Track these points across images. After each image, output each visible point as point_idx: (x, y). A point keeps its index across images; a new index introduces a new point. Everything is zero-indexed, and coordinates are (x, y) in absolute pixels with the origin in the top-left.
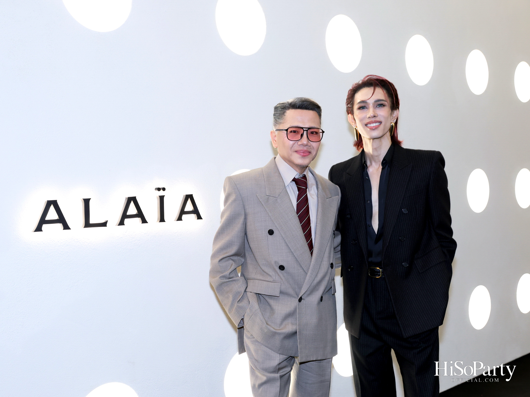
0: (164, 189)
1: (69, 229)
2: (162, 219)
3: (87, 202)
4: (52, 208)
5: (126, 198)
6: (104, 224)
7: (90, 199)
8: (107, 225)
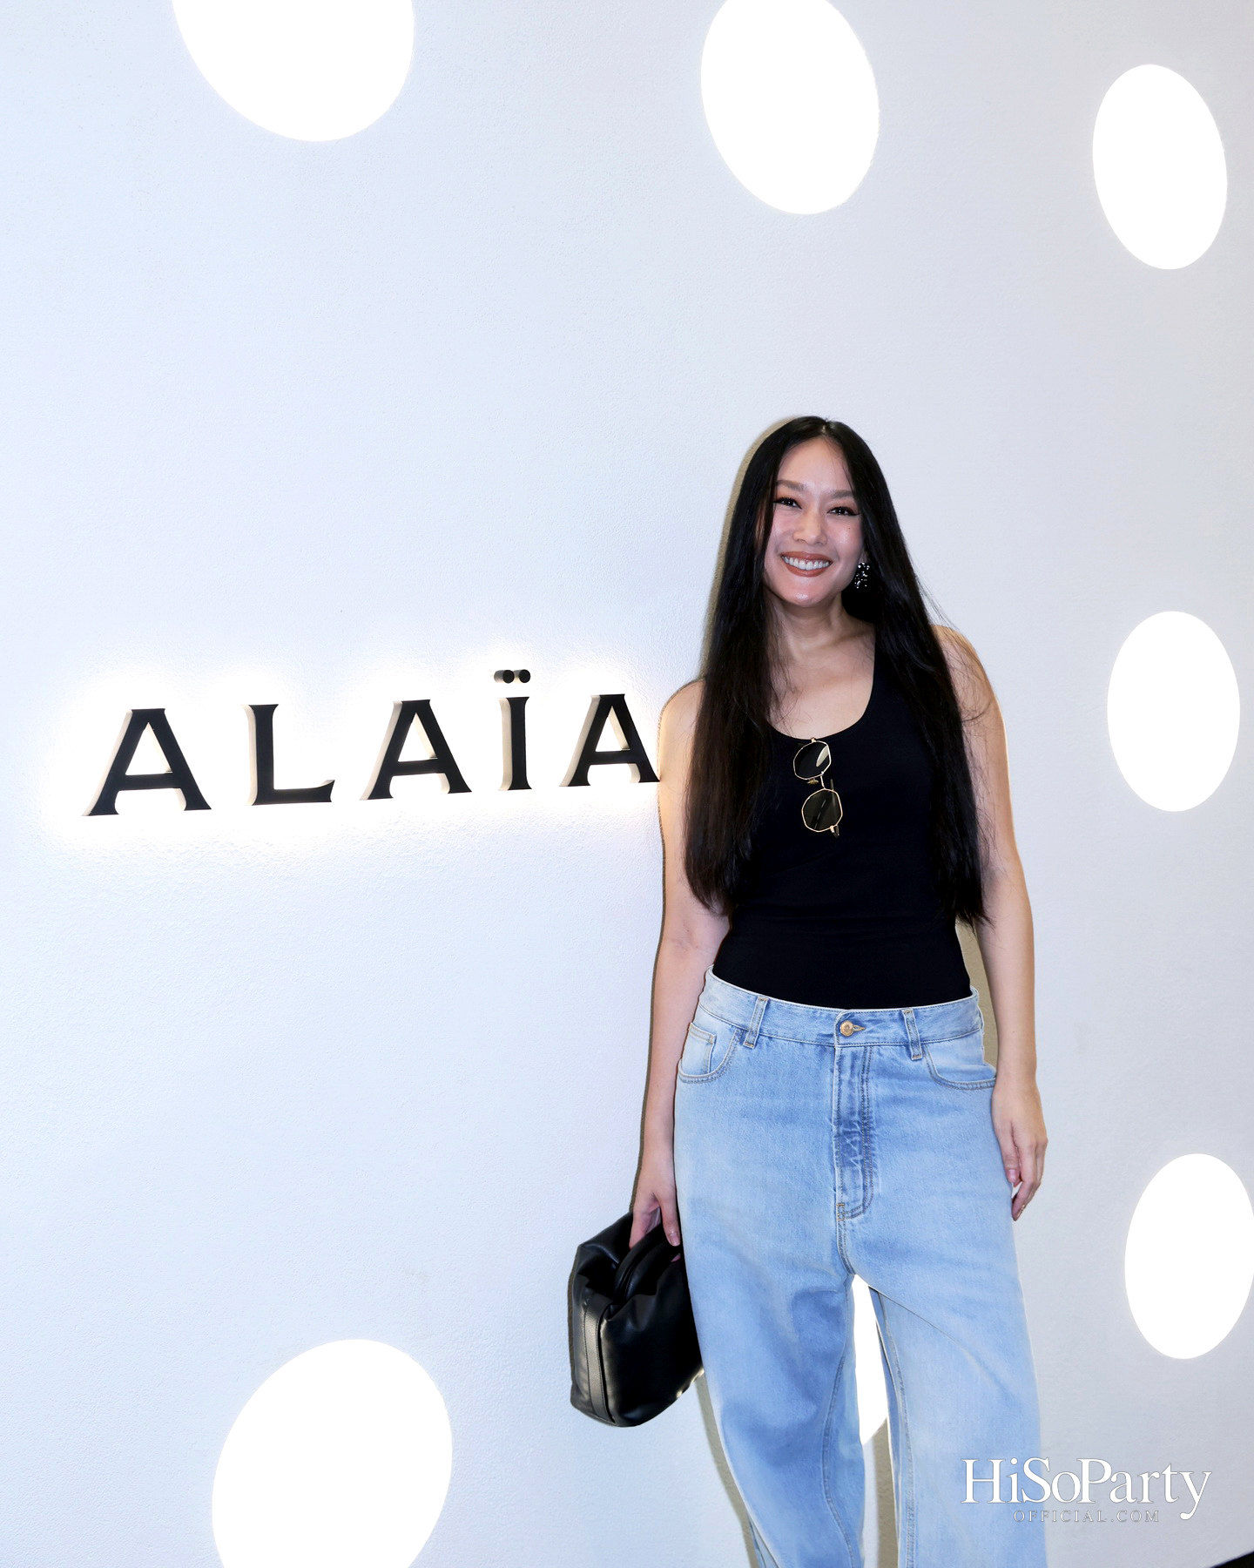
0: (525, 676)
1: (206, 807)
2: (519, 780)
3: (264, 716)
4: (148, 736)
5: (396, 706)
6: (322, 794)
7: (277, 705)
8: (332, 796)
